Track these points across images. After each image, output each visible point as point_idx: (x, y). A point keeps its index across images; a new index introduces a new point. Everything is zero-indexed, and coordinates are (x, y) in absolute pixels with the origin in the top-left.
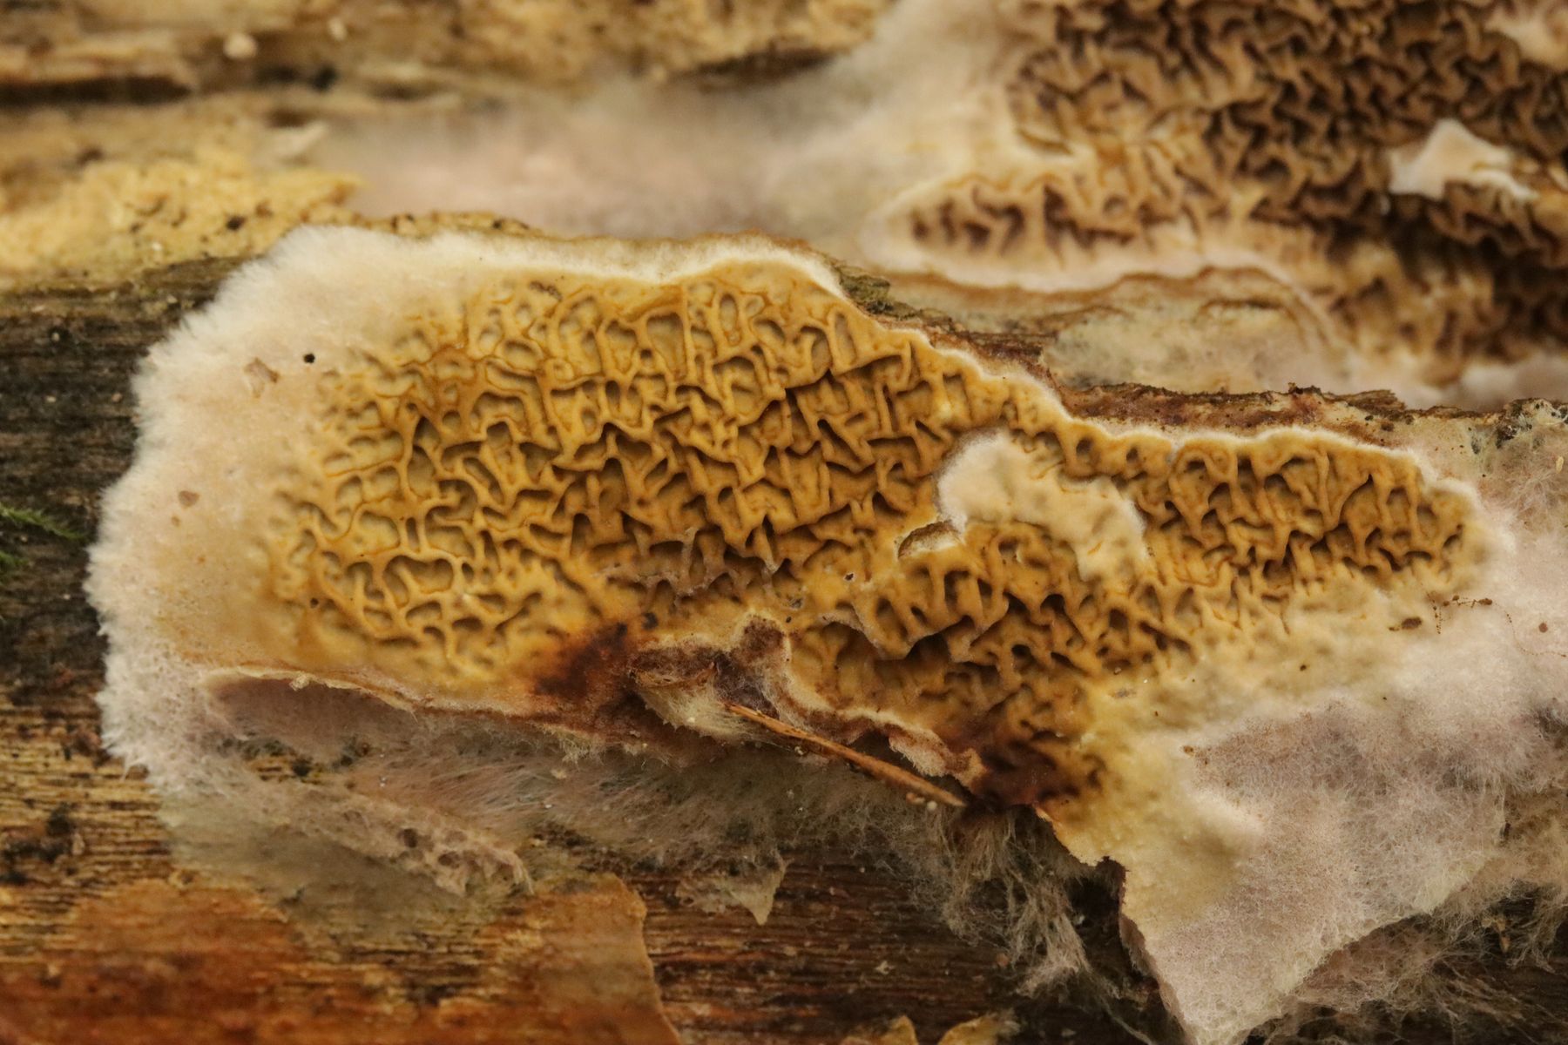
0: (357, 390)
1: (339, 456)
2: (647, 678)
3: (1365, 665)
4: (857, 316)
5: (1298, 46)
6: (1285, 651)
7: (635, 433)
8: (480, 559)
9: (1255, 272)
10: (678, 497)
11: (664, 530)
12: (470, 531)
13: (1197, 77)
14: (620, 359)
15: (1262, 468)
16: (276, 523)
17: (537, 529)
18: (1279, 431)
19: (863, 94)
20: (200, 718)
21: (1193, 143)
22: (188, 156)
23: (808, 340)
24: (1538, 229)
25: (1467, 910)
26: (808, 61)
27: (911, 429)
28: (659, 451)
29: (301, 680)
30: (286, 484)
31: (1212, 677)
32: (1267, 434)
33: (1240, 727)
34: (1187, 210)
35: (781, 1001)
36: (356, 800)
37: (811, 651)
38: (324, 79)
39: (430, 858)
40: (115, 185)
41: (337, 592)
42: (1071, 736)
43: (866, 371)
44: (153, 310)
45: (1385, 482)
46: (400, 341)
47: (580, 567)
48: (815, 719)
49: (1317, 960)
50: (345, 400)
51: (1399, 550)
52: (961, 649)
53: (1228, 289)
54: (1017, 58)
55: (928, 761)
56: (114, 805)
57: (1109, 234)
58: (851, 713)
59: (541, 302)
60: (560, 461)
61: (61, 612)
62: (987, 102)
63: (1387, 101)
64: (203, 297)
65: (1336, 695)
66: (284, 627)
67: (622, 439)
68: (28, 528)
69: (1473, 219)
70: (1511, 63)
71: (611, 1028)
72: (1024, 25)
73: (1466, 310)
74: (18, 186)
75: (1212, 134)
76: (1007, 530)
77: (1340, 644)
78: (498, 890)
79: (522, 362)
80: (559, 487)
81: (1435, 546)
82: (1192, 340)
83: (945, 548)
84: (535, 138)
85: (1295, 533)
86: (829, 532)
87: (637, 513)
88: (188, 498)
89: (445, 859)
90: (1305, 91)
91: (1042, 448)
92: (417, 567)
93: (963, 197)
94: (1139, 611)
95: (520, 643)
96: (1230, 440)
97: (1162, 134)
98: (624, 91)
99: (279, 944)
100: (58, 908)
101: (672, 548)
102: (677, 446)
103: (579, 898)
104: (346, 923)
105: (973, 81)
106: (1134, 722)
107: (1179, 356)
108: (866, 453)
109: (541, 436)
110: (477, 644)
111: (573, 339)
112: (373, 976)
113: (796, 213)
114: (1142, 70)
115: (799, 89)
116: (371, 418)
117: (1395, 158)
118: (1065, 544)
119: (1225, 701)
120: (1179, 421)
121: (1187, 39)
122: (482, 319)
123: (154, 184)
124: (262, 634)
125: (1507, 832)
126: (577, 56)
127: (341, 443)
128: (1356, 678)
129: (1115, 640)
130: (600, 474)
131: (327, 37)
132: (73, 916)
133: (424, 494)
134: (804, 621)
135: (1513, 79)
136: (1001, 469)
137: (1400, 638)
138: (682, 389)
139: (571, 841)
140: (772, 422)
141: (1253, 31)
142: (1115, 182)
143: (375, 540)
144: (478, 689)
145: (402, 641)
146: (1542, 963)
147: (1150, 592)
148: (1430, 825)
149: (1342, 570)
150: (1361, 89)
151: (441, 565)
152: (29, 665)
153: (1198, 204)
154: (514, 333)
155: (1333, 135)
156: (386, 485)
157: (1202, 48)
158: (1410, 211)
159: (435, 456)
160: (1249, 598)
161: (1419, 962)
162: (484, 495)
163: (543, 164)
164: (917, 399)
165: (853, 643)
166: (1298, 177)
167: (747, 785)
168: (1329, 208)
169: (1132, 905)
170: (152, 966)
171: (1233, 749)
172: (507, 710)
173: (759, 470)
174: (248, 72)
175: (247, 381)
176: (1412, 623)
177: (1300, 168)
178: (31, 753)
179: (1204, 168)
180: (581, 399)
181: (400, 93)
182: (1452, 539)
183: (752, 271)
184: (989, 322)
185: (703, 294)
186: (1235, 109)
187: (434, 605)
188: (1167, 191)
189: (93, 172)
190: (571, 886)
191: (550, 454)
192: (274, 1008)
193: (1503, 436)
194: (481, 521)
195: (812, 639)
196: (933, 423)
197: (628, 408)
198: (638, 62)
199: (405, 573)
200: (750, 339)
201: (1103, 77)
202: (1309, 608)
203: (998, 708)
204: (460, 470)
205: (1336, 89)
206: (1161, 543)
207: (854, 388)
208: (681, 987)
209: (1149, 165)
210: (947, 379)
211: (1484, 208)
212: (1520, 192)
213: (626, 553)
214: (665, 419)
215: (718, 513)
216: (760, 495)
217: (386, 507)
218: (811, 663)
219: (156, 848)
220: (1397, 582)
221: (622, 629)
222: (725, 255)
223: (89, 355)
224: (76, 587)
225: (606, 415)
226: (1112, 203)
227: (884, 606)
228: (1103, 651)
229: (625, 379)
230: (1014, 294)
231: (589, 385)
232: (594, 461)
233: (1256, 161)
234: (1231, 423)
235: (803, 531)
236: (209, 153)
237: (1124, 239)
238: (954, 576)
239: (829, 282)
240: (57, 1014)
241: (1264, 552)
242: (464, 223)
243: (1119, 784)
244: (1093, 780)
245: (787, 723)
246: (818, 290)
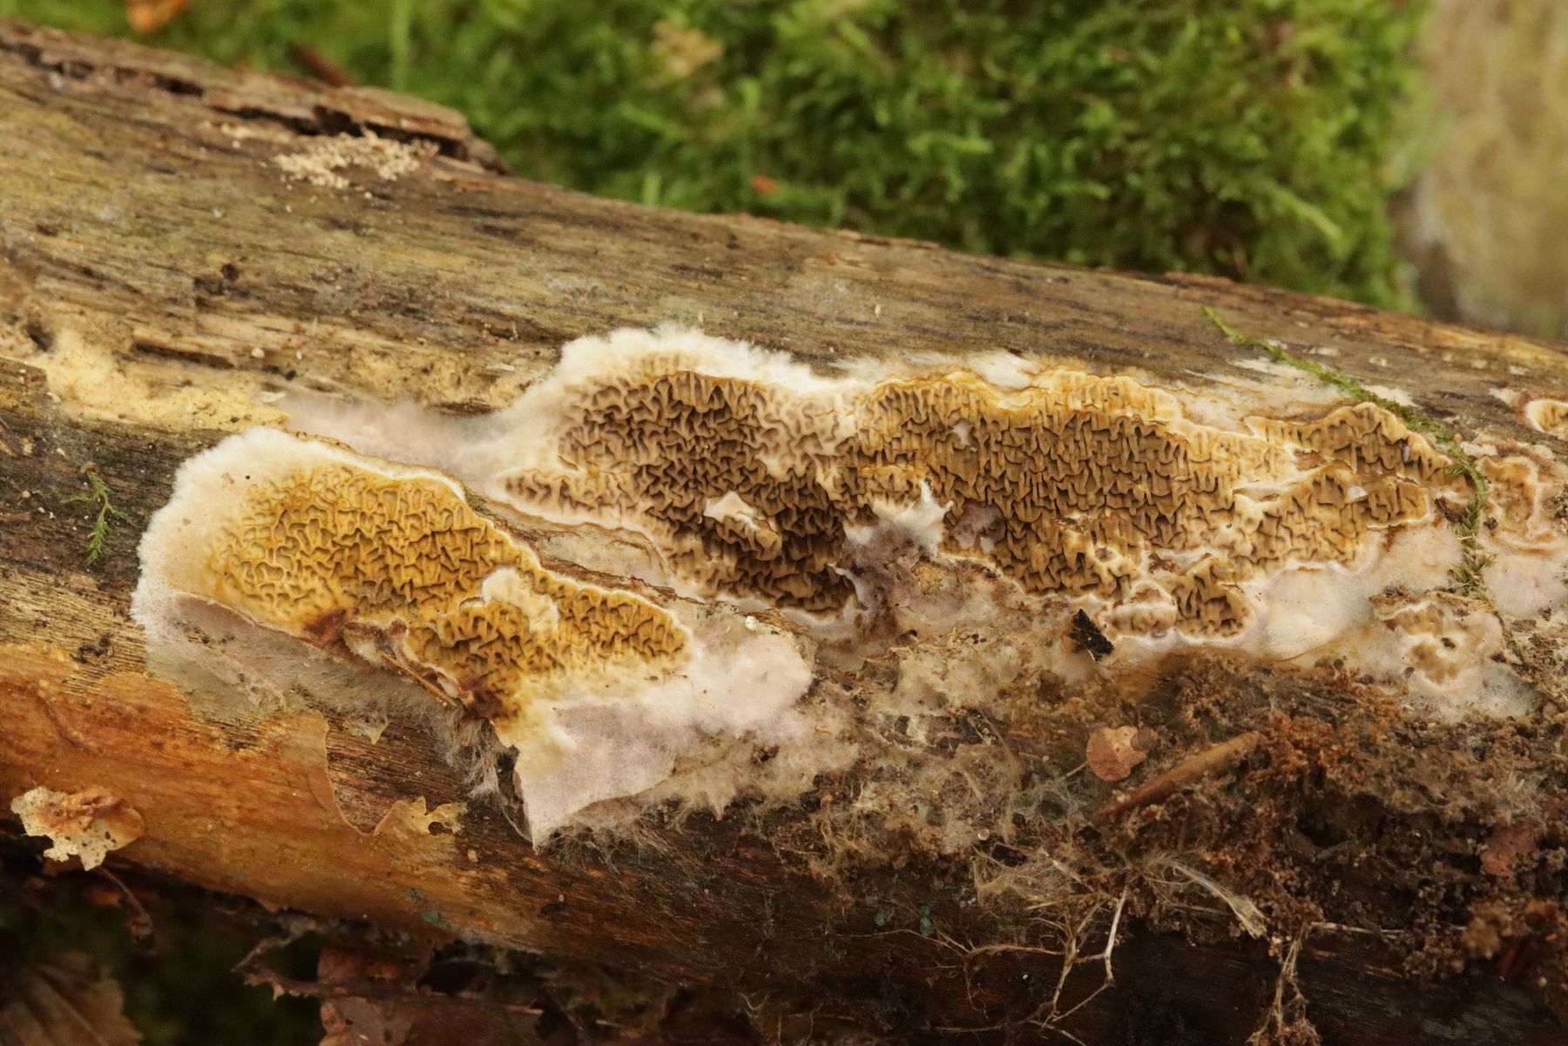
0: (263, 494)
1: (250, 518)
2: (347, 632)
3: (631, 691)
4: (468, 509)
5: (679, 448)
6: (601, 678)
7: (368, 535)
8: (295, 571)
9: (640, 534)
10: (379, 565)
11: (370, 577)
12: (294, 559)
13: (637, 452)
14: (369, 505)
15: (610, 604)
16: (219, 539)
17: (320, 564)
18: (621, 592)
19: (503, 429)
20: (170, 610)
21: (628, 477)
22: (225, 392)
23: (446, 514)
24: (756, 543)
25: (652, 799)
26: (484, 410)
27: (477, 558)
28: (375, 544)
29: (212, 602)
30: (226, 524)
31: (570, 682)
32: (616, 591)
33: (577, 704)
34: (618, 503)
35: (375, 779)
36: (224, 657)
37: (417, 638)
38: (291, 376)
39: (248, 688)
40: (192, 396)
41: (235, 572)
42: (510, 694)
43: (466, 532)
44: (192, 445)
45: (657, 621)
46: (285, 479)
47: (334, 584)
48: (411, 664)
49: (586, 804)
50: (258, 497)
51: (656, 648)
52: (474, 648)
53: (626, 538)
54: (567, 427)
55: (451, 691)
56: (129, 639)
57: (584, 505)
58: (426, 665)
59: (344, 475)
60: (337, 539)
61: (126, 557)
62: (550, 442)
63: (709, 478)
64: (212, 445)
65: (617, 700)
66: (212, 581)
67: (362, 536)
68: (121, 520)
69: (732, 533)
70: (761, 473)
71: (306, 776)
72: (572, 415)
73: (722, 569)
74: (155, 389)
75: (637, 476)
76: (505, 606)
77: (624, 680)
78: (272, 707)
79: (331, 497)
80: (333, 550)
81: (670, 650)
82: (604, 553)
83: (477, 607)
84: (370, 418)
85: (617, 633)
86: (434, 591)
87: (361, 567)
88: (186, 522)
89: (253, 689)
90: (678, 467)
91: (527, 578)
92: (270, 569)
93: (529, 477)
94: (547, 650)
95: (303, 608)
96: (601, 591)
97: (616, 471)
98: (410, 407)
99: (181, 710)
100: (98, 675)
101: (372, 584)
102: (384, 545)
103: (304, 718)
104: (209, 708)
105: (546, 433)
106: (536, 693)
107: (597, 558)
108: (457, 564)
109: (330, 527)
110: (286, 605)
111: (353, 492)
112: (215, 732)
113: (465, 470)
114: (615, 443)
115: (477, 421)
116: (266, 506)
117: (708, 501)
118: (526, 617)
119: (573, 692)
120: (584, 579)
121: (636, 435)
122: (319, 477)
123: (207, 399)
124: (202, 582)
125: (674, 771)
126: (395, 389)
127: (252, 514)
128: (626, 695)
129: (536, 659)
130: (351, 549)
131: (295, 358)
132: (101, 681)
133: (279, 540)
134: (417, 625)
135: (760, 480)
136: (509, 582)
137: (648, 683)
138: (391, 522)
139: (306, 694)
140: (423, 543)
141: (663, 437)
142: (591, 485)
143: (256, 554)
144: (281, 623)
145: (254, 596)
146: (678, 829)
147: (554, 643)
148: (643, 761)
149: (631, 651)
150: (700, 472)
151: (279, 569)
152: (109, 575)
153: (624, 501)
154: (330, 485)
155: (686, 487)
156: (265, 534)
157: (641, 440)
158: (709, 525)
159: (287, 526)
160: (593, 654)
161: (631, 817)
162: (302, 546)
163: (370, 429)
164: (483, 547)
165: (434, 638)
166: (668, 501)
167: (380, 686)
168: (678, 516)
169: (519, 766)
170: (128, 708)
171: (572, 712)
172: (291, 633)
173: (413, 561)
174: (260, 366)
175: (221, 481)
176: (654, 678)
177: (669, 497)
178: (100, 610)
179: (630, 488)
180: (350, 517)
181: (320, 388)
182: (677, 649)
183: (431, 482)
184: (525, 527)
185: (409, 487)
186: (648, 466)
187: (272, 585)
188: (612, 494)
189: (186, 389)
190: (302, 712)
191: (333, 535)
192: (173, 737)
193: (709, 613)
194: (298, 556)
195: (418, 633)
196: (487, 558)
197: (367, 525)
198: (418, 396)
199: (264, 570)
200: (423, 508)
201: (598, 443)
202: (615, 663)
203: (485, 676)
204: (295, 534)
205: (691, 469)
206: (564, 625)
207: (459, 537)
208: (337, 765)
209: (608, 482)
210: (497, 542)
211: (738, 530)
212: (754, 527)
213: (353, 582)
214: (381, 532)
215: (392, 574)
216: (412, 571)
217: (263, 542)
218: (416, 643)
219: (141, 660)
220: (652, 661)
221: (344, 612)
222: (422, 474)
223: (162, 458)
224: (134, 548)
225: (357, 525)
226: (587, 493)
227: (448, 625)
228: (531, 663)
229: (369, 513)
230: (539, 520)
231: (354, 512)
232: (349, 543)
233: (652, 491)
234: (605, 585)
235: (424, 588)
236: (234, 392)
237: (590, 509)
238: (477, 619)
239: (460, 494)
240: (87, 720)
241: (603, 637)
242: (325, 440)
243: (525, 716)
244: (515, 713)
245: (400, 662)
246: (455, 496)
